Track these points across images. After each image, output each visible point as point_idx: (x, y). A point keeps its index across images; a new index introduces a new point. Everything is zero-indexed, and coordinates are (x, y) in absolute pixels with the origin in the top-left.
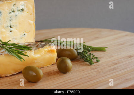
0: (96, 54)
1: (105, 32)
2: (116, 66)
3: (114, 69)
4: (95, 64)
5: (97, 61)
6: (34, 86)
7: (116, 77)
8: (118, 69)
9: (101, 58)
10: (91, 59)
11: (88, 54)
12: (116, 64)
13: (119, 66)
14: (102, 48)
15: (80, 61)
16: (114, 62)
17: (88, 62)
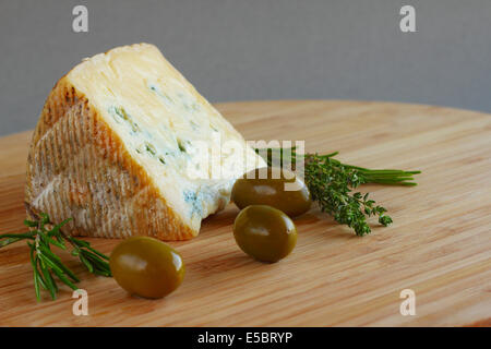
0: (380, 196)
1: (412, 115)
2: (451, 239)
3: (445, 251)
4: (374, 232)
5: (384, 222)
6: (152, 310)
7: (450, 282)
8: (458, 250)
9: (395, 210)
10: (361, 216)
11: (351, 194)
12: (453, 232)
13: (464, 240)
14: (400, 173)
15: (319, 223)
16: (445, 224)
17: (349, 223)
